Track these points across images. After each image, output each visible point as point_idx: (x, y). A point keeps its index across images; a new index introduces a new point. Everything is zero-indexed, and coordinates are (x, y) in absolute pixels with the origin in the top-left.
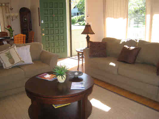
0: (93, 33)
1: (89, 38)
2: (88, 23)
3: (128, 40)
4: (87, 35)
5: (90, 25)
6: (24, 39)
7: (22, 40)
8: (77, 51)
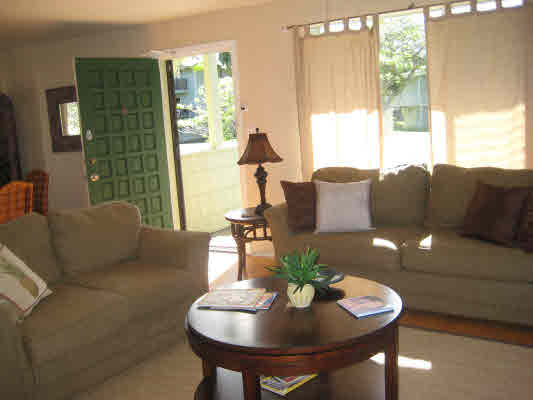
0: (278, 159)
1: (266, 174)
2: (257, 129)
3: (403, 168)
4: (256, 166)
5: (264, 135)
6: (27, 200)
7: (22, 204)
8: (227, 219)
